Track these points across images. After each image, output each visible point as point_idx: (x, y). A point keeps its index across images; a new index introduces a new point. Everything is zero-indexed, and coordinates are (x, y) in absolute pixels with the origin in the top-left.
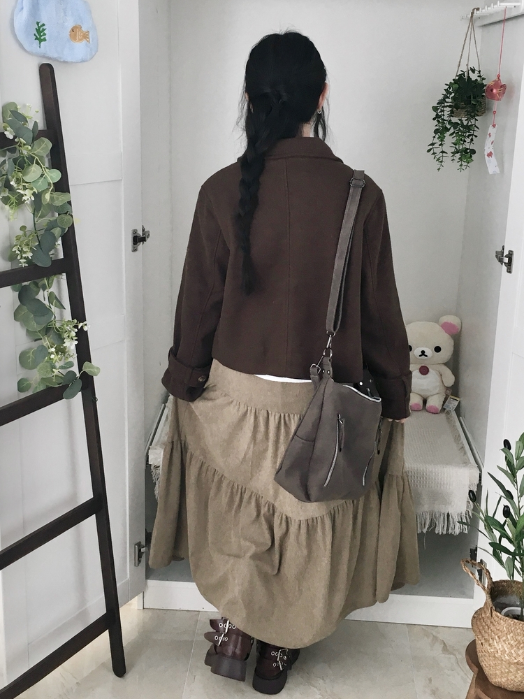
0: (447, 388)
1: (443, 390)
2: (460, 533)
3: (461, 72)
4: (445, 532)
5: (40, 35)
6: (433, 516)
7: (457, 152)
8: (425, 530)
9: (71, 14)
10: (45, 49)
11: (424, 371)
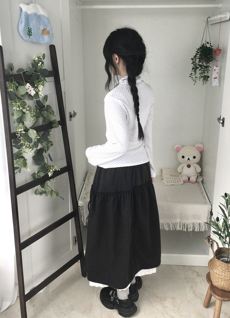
1: (196, 174)
2: (205, 230)
3: (203, 44)
4: (198, 231)
5: (29, 33)
6: (194, 224)
7: (202, 77)
8: (191, 230)
9: (42, 24)
10: (32, 39)
11: (189, 166)
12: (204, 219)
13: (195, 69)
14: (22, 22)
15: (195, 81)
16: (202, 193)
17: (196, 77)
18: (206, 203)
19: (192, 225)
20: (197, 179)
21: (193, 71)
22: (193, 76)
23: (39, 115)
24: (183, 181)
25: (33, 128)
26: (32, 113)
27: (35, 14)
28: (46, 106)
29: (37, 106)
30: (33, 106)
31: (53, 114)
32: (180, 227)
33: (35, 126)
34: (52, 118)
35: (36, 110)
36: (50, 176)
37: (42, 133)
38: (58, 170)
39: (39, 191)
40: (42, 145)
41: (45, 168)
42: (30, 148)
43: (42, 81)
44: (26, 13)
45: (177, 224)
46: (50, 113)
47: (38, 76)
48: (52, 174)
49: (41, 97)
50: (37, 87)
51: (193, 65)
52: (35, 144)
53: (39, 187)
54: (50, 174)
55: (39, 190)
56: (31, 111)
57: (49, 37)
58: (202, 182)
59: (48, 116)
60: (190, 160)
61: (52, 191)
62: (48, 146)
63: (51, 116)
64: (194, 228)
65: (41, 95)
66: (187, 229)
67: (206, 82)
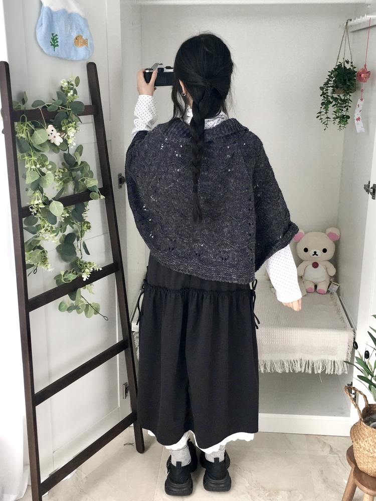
1: (328, 279)
2: (342, 374)
3: (339, 64)
4: (332, 373)
5: (54, 42)
6: (324, 362)
7: (337, 118)
8: (320, 372)
9: (74, 27)
10: (58, 52)
11: (315, 265)
12: (341, 355)
13: (326, 104)
14: (42, 24)
15: (327, 124)
16: (338, 311)
17: (328, 118)
18: (344, 327)
19: (321, 363)
20: (329, 287)
21: (323, 107)
22: (322, 117)
23: (69, 178)
24: (306, 290)
25: (58, 199)
26: (56, 174)
27: (64, 12)
28: (79, 163)
29: (64, 162)
30: (58, 164)
31: (92, 177)
32: (301, 367)
33: (61, 196)
34: (89, 182)
35: (64, 170)
36: (84, 280)
37: (72, 208)
38: (99, 269)
39: (66, 306)
40: (73, 228)
41: (77, 266)
42: (53, 232)
43: (73, 122)
44: (49, 9)
45: (296, 363)
46: (87, 175)
47: (66, 113)
48: (89, 276)
50: (65, 132)
51: (322, 98)
52: (61, 227)
53: (66, 298)
54: (85, 277)
55: (67, 304)
56: (55, 172)
57: (86, 48)
58: (338, 292)
59: (83, 180)
60: (317, 255)
61: (88, 305)
62: (83, 229)
63: (88, 180)
64: (325, 368)
65: (72, 145)
66: (313, 369)
67: (343, 126)
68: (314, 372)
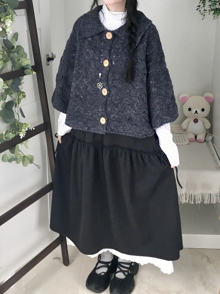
0: (207, 130)
1: (205, 131)
2: (216, 203)
4: (209, 203)
6: (203, 195)
7: (212, 10)
8: (200, 203)
11: (196, 121)
15: (204, 15)
16: (213, 155)
17: (205, 10)
19: (201, 196)
20: (206, 137)
21: (201, 2)
22: (201, 9)
23: (8, 59)
24: (189, 140)
28: (15, 47)
29: (4, 46)
31: (26, 57)
32: (186, 199)
34: (24, 62)
35: (4, 52)
36: (21, 138)
37: (11, 81)
38: (32, 129)
39: (8, 158)
40: (12, 97)
41: (16, 127)
43: (10, 14)
45: (182, 196)
46: (22, 56)
47: (5, 8)
48: (25, 135)
49: (9, 35)
50: (4, 22)
52: (3, 96)
53: (8, 152)
54: (22, 135)
55: (8, 156)
58: (212, 141)
59: (19, 60)
60: (198, 113)
61: (24, 157)
62: (19, 97)
63: (23, 60)
64: (203, 199)
65: (9, 33)
66: (195, 201)
67: (217, 16)
68: (196, 203)
